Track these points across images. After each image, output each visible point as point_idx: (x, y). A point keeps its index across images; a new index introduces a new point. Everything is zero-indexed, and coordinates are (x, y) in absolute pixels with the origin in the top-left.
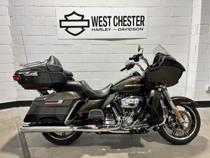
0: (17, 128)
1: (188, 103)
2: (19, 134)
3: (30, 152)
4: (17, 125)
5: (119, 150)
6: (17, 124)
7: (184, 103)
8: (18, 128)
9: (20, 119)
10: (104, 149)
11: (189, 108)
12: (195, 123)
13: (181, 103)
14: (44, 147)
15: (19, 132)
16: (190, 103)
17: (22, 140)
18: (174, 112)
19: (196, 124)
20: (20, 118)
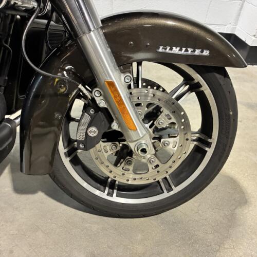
1: (198, 52)
7: (176, 50)
11: (198, 78)
12: (209, 145)
13: (161, 50)
16: (206, 53)
18: (106, 99)
19: (210, 152)
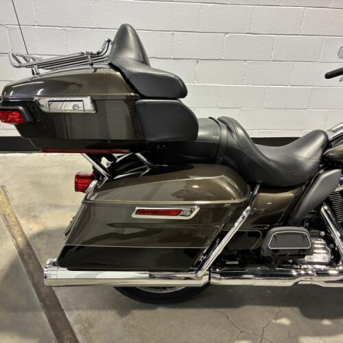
0: (8, 233)
2: (21, 254)
3: (76, 328)
4: (6, 220)
5: (326, 322)
6: (5, 216)
8: (10, 232)
9: (8, 199)
10: (285, 321)
14: (109, 308)
15: (18, 247)
17: (36, 281)
20: (6, 195)
